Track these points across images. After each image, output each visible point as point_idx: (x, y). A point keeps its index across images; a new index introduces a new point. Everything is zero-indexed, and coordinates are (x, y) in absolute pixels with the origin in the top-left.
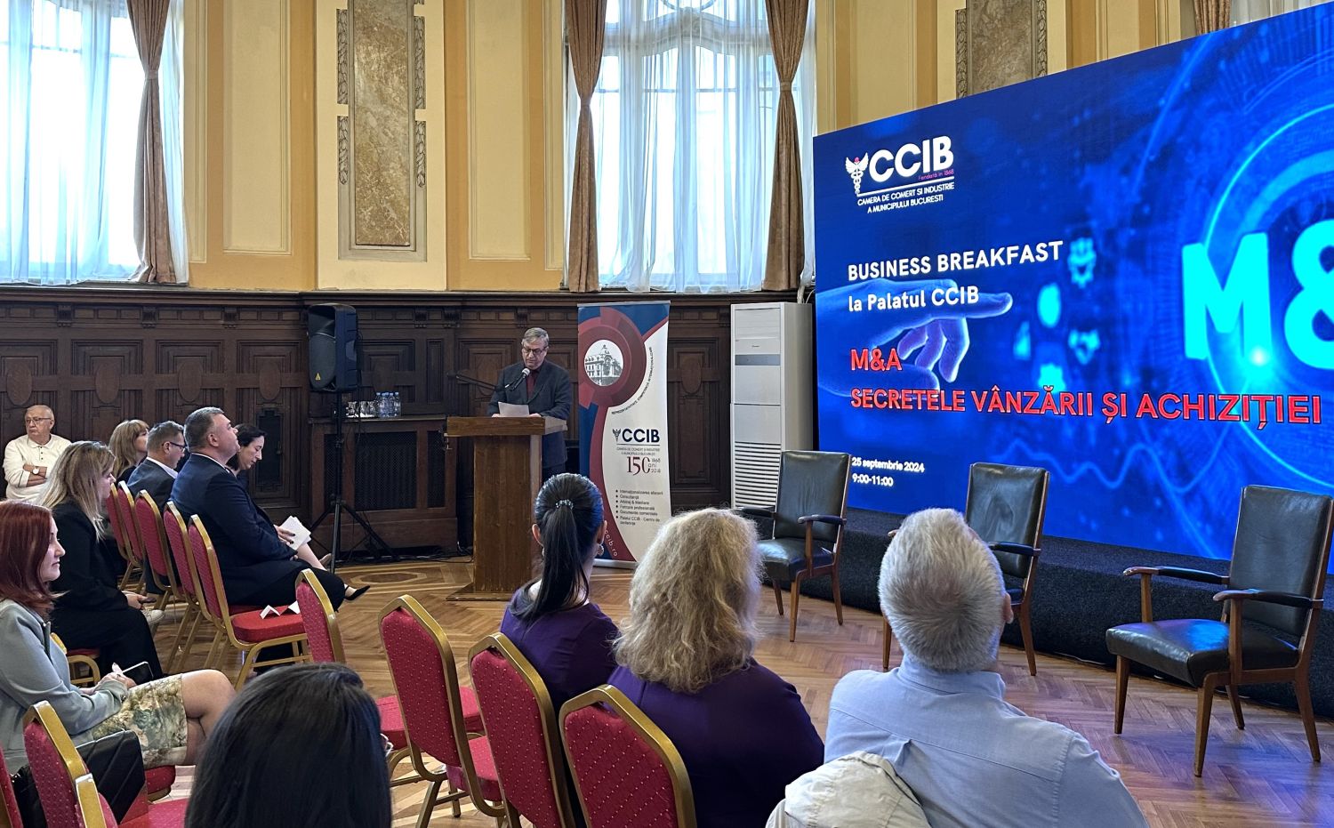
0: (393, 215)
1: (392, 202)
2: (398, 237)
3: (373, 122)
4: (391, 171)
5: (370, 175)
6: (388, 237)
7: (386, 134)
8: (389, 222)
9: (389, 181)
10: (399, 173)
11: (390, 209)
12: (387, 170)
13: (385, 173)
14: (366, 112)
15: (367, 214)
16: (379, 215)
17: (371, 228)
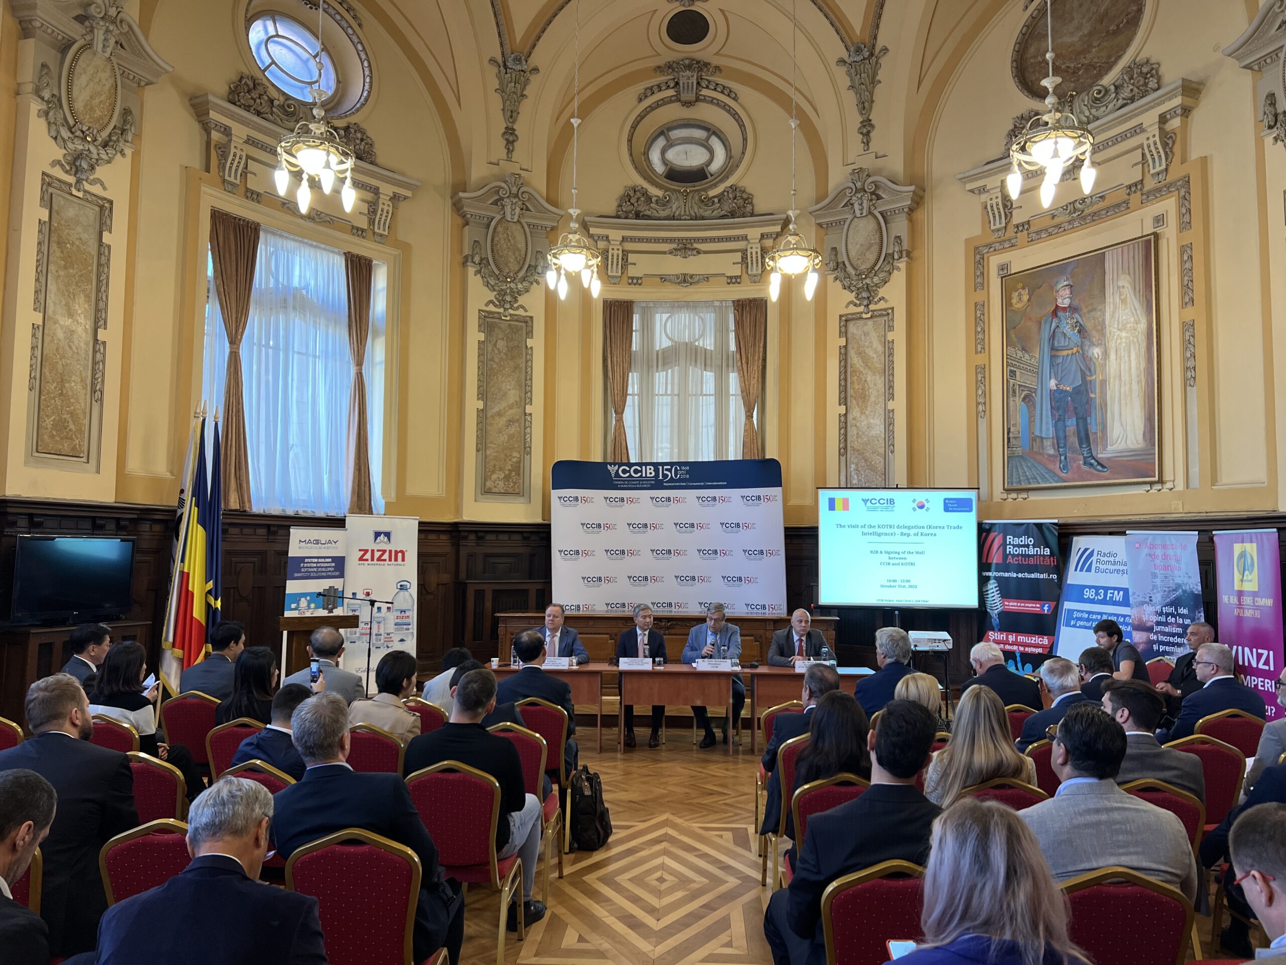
0: (72, 427)
1: (72, 414)
2: (74, 448)
3: (60, 334)
4: (73, 384)
5: (55, 385)
6: (66, 447)
7: (70, 347)
8: (68, 433)
9: (70, 394)
10: (79, 387)
11: (71, 422)
12: (69, 382)
13: (67, 385)
14: (55, 323)
15: (49, 422)
16: (60, 425)
17: (52, 437)
